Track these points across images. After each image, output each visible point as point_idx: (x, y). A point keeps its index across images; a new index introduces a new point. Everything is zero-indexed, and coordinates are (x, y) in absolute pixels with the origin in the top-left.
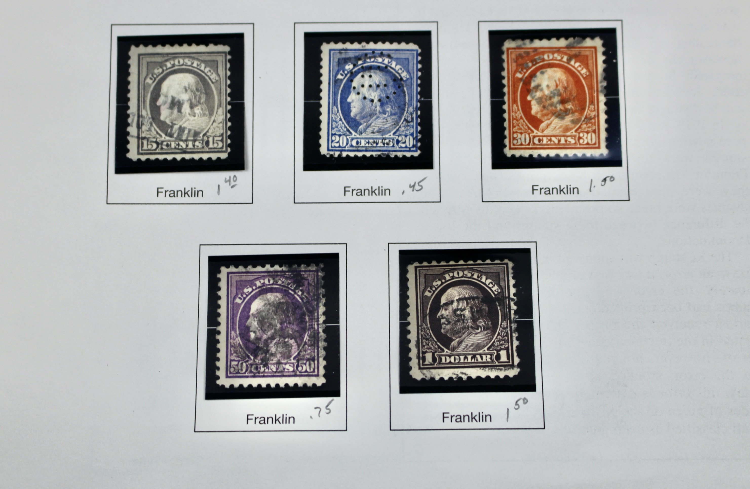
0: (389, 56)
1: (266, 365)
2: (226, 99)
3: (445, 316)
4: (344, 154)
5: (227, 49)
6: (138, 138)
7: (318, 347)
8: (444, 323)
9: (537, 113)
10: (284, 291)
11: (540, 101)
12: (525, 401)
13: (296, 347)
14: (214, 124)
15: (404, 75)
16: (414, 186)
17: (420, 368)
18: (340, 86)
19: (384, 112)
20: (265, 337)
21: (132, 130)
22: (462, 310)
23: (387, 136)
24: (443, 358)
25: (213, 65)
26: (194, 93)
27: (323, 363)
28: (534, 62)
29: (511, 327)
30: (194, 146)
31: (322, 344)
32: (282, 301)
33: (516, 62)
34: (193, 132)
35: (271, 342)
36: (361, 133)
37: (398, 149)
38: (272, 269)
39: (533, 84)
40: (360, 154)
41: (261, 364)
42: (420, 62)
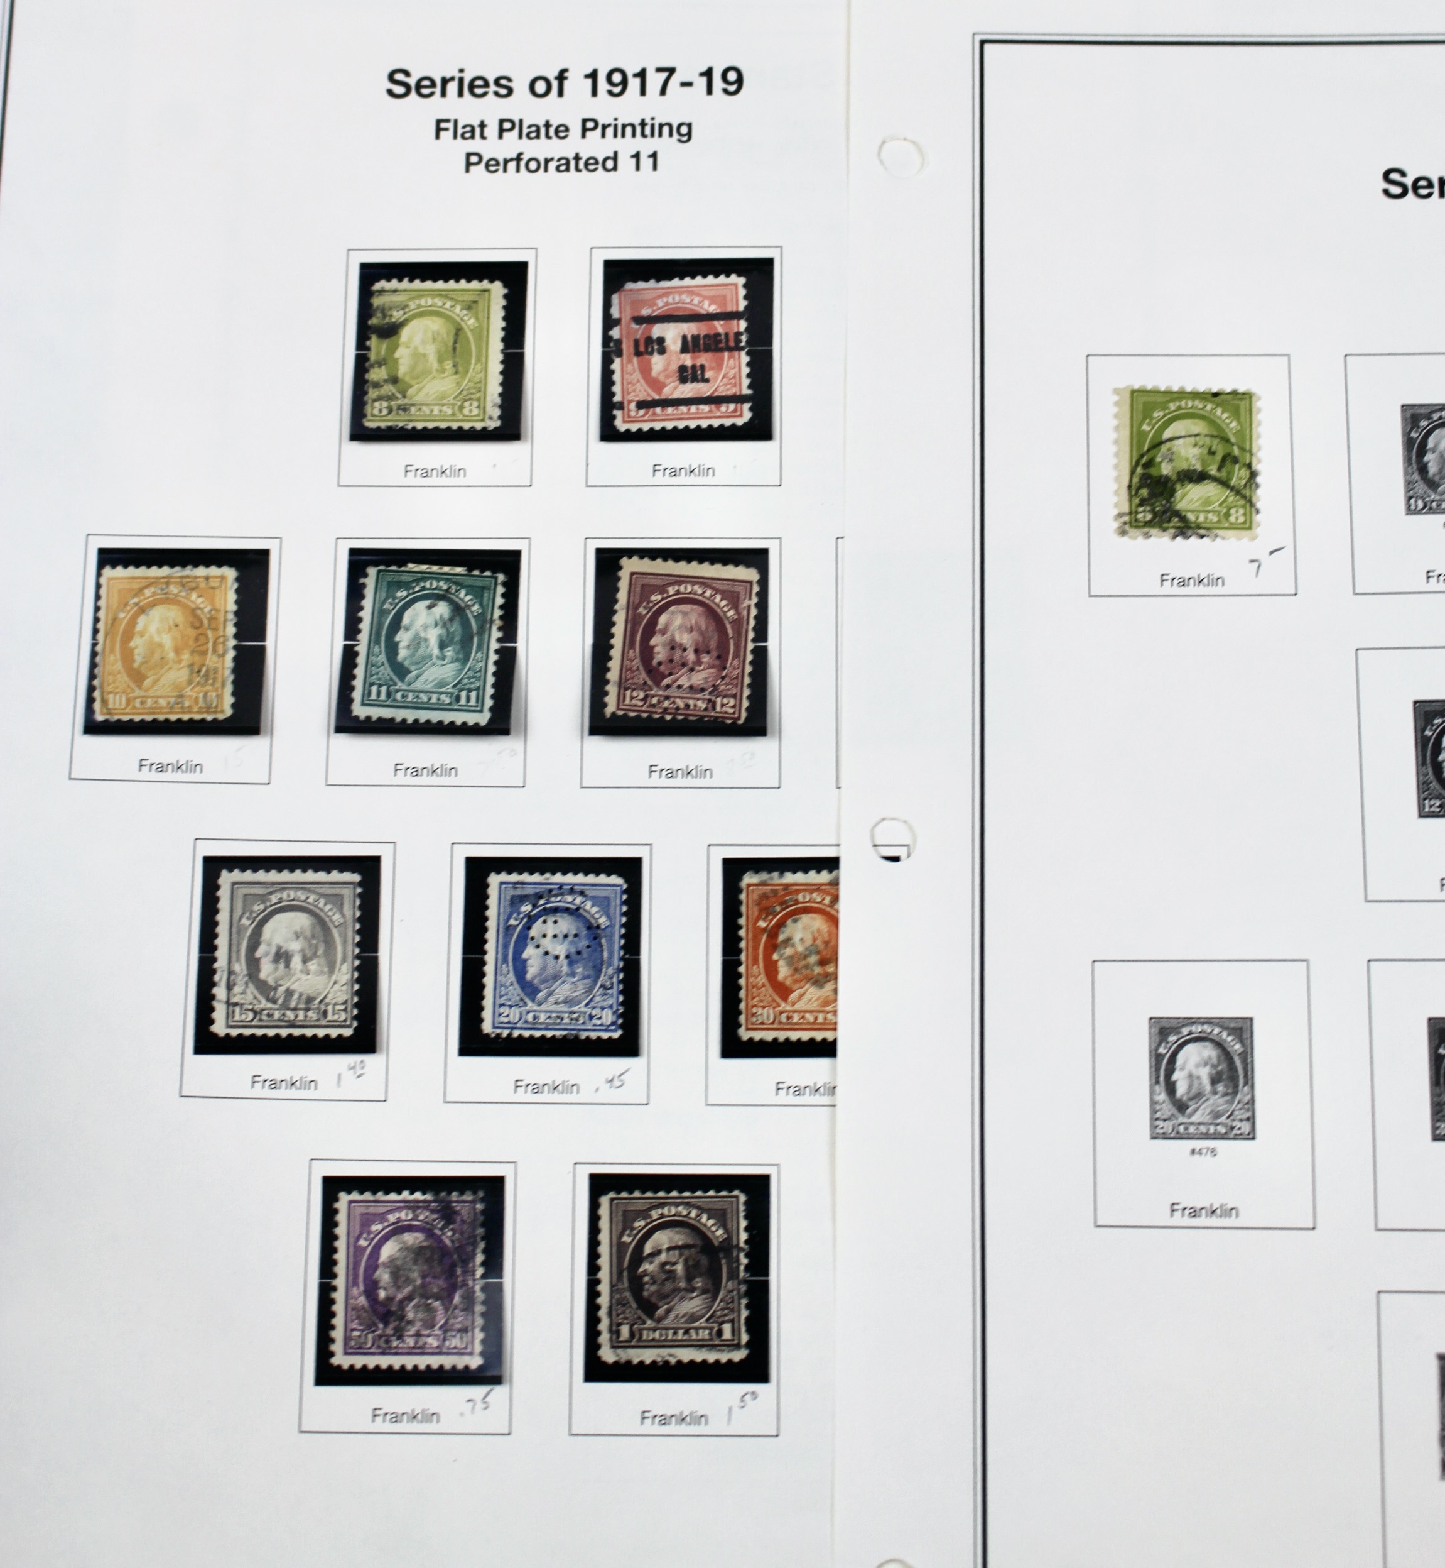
0: (582, 893)
1: (400, 1338)
2: (353, 952)
3: (649, 1272)
4: (516, 1034)
5: (356, 878)
6: (228, 1003)
7: (473, 1313)
8: (647, 1283)
9: (786, 978)
10: (427, 1230)
11: (791, 960)
12: (754, 1395)
13: (443, 1312)
14: (335, 986)
15: (603, 921)
16: (611, 1081)
17: (613, 1347)
18: (512, 935)
19: (573, 974)
20: (399, 1296)
21: (220, 992)
22: (675, 1264)
23: (575, 1009)
24: (645, 1333)
25: (337, 901)
26: (309, 941)
27: (479, 1336)
28: (784, 904)
29: (739, 1290)
30: (306, 1016)
31: (479, 1308)
32: (425, 1244)
33: (759, 904)
34: (304, 997)
35: (408, 1304)
36: (540, 1004)
37: (590, 1027)
38: (412, 1197)
39: (781, 937)
40: (538, 1034)
41: (393, 1335)
42: (624, 903)
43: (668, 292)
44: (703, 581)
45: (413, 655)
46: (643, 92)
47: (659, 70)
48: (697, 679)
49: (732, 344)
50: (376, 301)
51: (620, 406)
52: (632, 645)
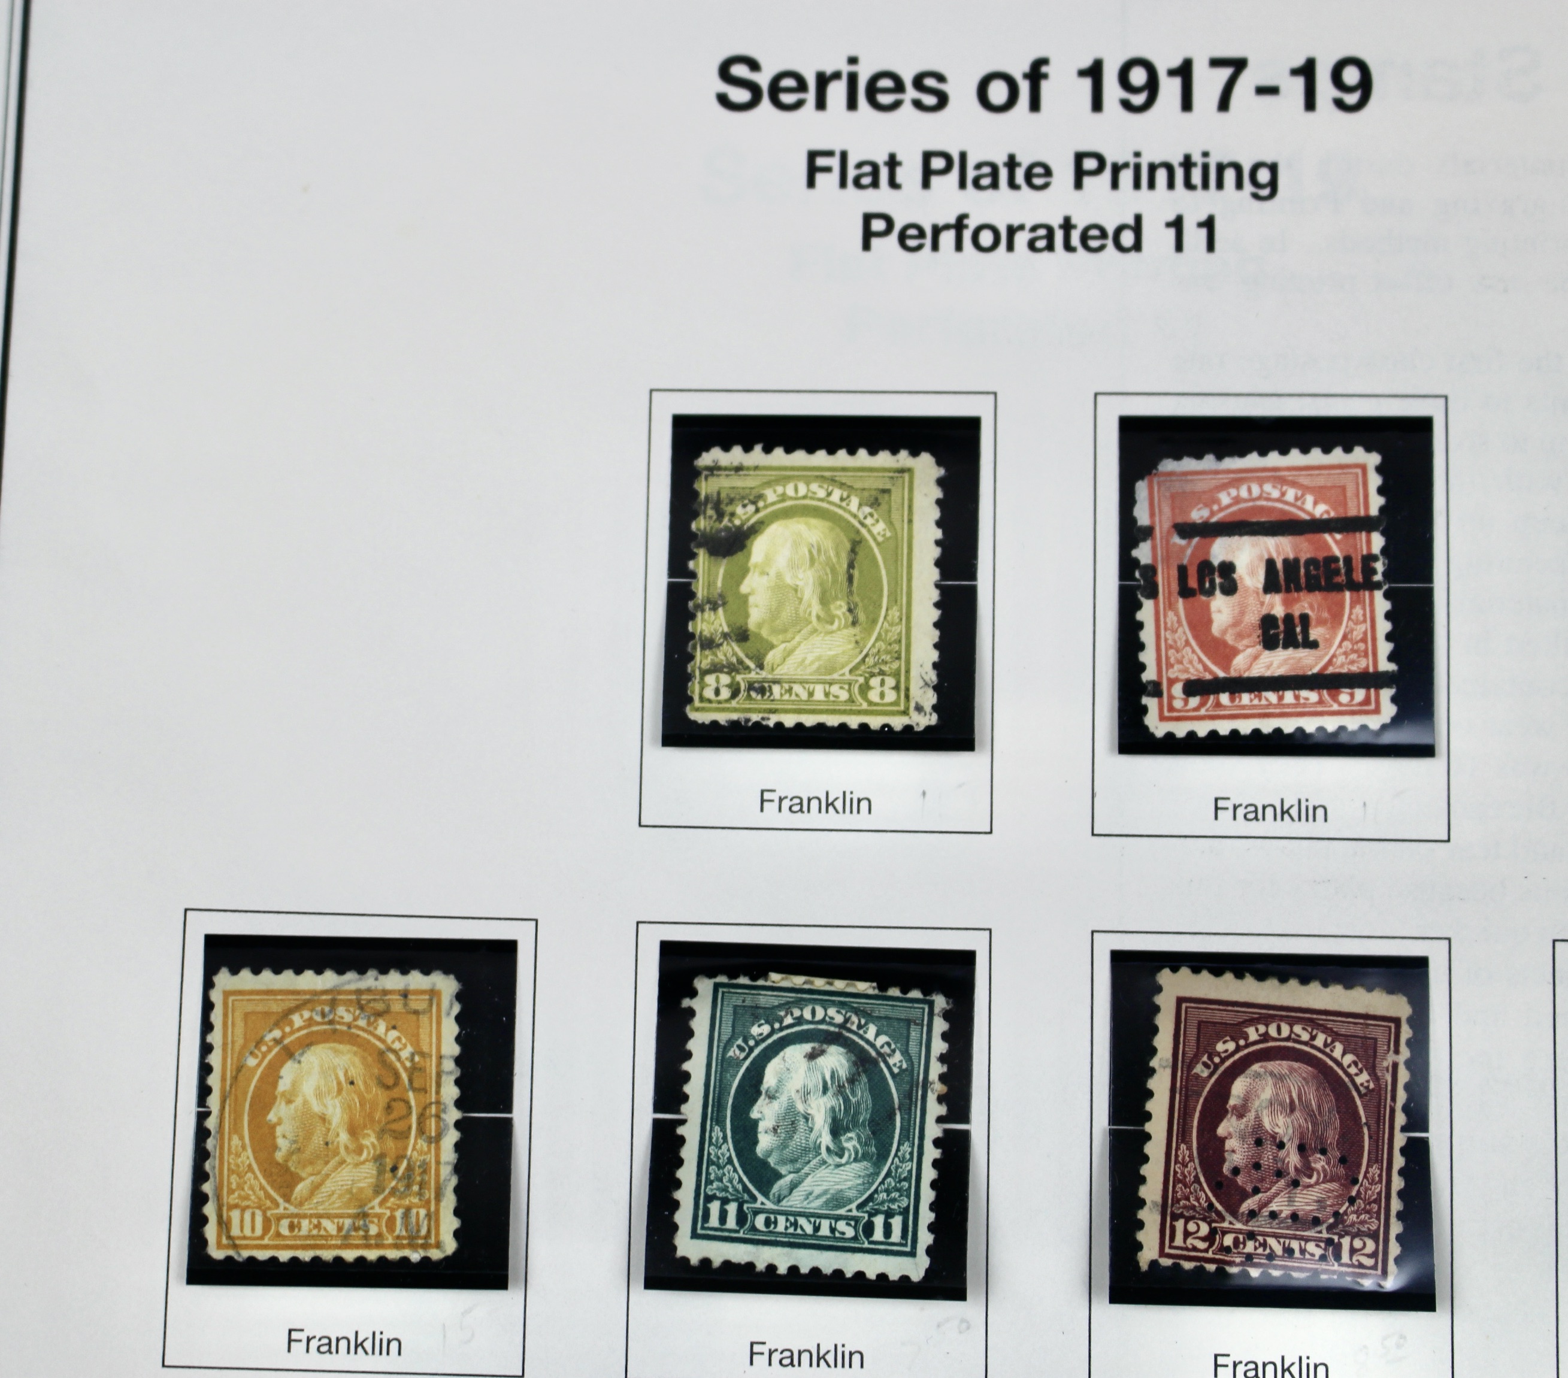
43: (1238, 479)
44: (1311, 1018)
45: (784, 1146)
46: (1187, 105)
47: (1216, 63)
48: (1305, 1201)
49: (1358, 576)
50: (705, 487)
51: (1155, 689)
52: (1184, 1136)
